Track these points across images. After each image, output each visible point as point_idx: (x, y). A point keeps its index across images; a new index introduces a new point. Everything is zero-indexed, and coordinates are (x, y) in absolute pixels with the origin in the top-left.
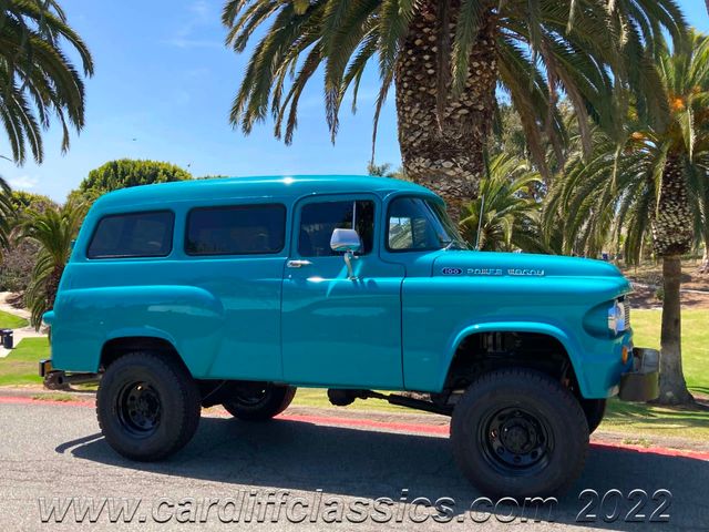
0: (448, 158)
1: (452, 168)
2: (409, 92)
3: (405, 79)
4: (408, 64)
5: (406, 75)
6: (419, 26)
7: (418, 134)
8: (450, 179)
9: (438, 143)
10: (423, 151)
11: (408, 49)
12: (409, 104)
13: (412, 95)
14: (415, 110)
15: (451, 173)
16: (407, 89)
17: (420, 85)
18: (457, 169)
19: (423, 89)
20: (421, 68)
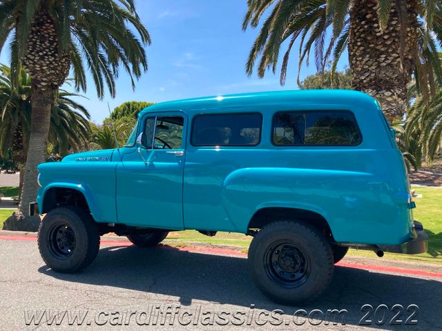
0: (388, 90)
1: (391, 96)
2: (362, 48)
3: (359, 40)
4: (361, 30)
5: (359, 37)
6: (369, 6)
7: (367, 74)
8: (389, 103)
9: (382, 80)
10: (371, 86)
11: (361, 21)
12: (360, 56)
13: (364, 50)
14: (365, 60)
15: (390, 99)
16: (360, 46)
17: (370, 44)
18: (394, 97)
19: (372, 45)
20: (371, 32)
